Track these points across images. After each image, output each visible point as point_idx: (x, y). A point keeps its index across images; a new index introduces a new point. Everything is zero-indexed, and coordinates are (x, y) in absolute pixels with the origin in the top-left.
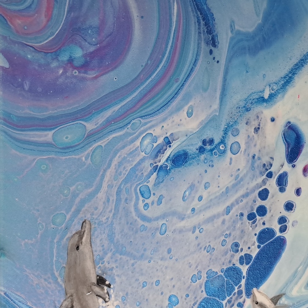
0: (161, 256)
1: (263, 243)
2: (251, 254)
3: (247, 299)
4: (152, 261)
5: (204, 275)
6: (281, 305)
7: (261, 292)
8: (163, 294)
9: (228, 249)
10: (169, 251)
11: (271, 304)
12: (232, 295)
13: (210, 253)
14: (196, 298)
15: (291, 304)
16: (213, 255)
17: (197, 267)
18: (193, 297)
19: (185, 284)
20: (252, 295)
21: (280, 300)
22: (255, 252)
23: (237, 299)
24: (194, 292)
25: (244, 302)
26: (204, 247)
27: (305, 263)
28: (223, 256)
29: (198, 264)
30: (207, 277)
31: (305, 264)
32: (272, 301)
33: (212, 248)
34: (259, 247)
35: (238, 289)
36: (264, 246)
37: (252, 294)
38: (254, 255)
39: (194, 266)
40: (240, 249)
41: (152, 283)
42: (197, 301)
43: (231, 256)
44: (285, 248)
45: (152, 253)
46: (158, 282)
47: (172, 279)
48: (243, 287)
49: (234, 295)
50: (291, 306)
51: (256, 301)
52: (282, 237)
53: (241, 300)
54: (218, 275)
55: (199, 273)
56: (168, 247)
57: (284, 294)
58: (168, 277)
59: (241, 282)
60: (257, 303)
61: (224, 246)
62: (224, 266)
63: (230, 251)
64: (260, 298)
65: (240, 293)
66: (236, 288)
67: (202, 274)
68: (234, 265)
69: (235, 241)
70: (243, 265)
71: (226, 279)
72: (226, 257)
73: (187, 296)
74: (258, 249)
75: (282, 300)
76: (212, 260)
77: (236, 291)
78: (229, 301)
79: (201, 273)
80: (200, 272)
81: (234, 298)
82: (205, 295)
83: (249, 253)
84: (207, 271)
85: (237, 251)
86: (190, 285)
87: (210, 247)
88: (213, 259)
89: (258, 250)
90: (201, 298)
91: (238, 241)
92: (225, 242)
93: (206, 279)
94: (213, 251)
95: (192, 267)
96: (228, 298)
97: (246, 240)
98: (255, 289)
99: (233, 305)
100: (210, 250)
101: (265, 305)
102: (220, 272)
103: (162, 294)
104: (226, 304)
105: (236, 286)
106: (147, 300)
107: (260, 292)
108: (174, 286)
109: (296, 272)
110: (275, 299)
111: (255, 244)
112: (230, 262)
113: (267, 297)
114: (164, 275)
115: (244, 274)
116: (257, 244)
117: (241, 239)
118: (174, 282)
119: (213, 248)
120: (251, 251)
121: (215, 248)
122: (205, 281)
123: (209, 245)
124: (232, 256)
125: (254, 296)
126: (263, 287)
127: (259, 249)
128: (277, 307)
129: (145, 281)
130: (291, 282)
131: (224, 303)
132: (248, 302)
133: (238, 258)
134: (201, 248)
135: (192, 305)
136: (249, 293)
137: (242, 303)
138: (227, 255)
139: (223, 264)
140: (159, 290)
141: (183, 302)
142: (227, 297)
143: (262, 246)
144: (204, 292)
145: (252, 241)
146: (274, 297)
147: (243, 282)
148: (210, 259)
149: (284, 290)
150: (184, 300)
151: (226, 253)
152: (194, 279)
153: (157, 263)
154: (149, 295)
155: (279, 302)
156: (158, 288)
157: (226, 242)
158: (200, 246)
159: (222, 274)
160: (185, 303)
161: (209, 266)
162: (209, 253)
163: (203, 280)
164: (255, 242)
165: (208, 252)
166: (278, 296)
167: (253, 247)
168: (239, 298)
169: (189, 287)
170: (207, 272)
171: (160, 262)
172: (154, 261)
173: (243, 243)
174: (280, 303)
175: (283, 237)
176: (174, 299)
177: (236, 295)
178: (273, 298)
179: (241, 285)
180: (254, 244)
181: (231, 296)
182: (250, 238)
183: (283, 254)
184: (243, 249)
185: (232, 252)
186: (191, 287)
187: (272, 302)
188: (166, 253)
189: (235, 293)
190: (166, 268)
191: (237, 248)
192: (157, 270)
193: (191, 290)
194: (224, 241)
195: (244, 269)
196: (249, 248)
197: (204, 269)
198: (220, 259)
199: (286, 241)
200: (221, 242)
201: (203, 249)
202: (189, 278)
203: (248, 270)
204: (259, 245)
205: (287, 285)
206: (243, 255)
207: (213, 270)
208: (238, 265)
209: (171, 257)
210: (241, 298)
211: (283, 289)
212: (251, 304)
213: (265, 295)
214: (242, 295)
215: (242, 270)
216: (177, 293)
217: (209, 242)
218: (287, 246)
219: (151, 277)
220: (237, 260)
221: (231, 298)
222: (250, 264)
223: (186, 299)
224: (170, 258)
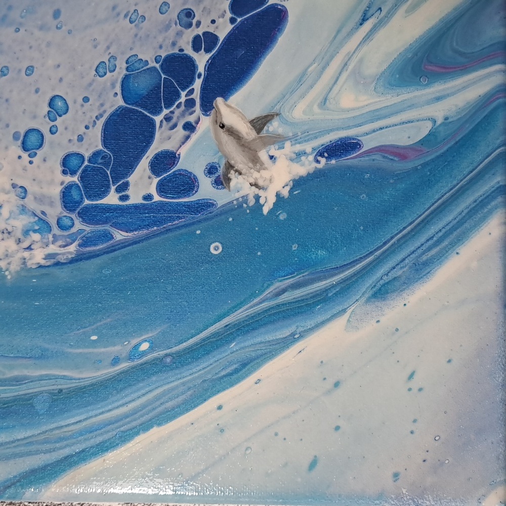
0: (39, 23)
1: (240, 15)
2: (215, 33)
3: (203, 117)
4: (22, 30)
5: (121, 66)
6: (270, 135)
7: (233, 105)
8: (39, 93)
9: (170, 20)
10: (57, 14)
11: (250, 130)
12: (175, 106)
13: (135, 26)
14: (102, 105)
15: (291, 134)
16: (142, 28)
17: (108, 48)
18: (98, 104)
19: (83, 77)
20: (214, 110)
21: (268, 124)
22: (223, 30)
23: (183, 115)
24: (101, 94)
25: (197, 122)
26: (125, 12)
27: (323, 58)
28: (160, 32)
29: (111, 43)
30: (127, 69)
31: (322, 60)
32: (253, 126)
33: (139, 16)
34: (232, 21)
35: (186, 96)
36: (244, 21)
37: (214, 108)
38: (222, 35)
39: (102, 47)
40: (194, 22)
41: (20, 71)
42: (105, 111)
43: (177, 34)
44: (285, 27)
45: (23, 14)
46: (30, 70)
47: (59, 66)
48: (197, 93)
49: (178, 106)
50: (290, 139)
51: (221, 123)
52: (279, 7)
53: (191, 119)
54: (148, 67)
55: (112, 60)
56: (55, 8)
57: (277, 115)
58: (50, 62)
59: (193, 85)
60: (223, 126)
61: (164, 15)
62: (162, 50)
63: (176, 24)
64: (229, 118)
65: (190, 103)
66: (183, 94)
67: (117, 63)
68: (181, 50)
69: (186, 7)
70: (200, 52)
71: (163, 76)
72: (167, 34)
73: (86, 100)
74: (230, 24)
75: (272, 125)
76: (139, 36)
77: (183, 99)
78: (168, 119)
79: (115, 61)
80: (114, 58)
81: (178, 112)
82: (120, 102)
83: (212, 31)
84: (128, 57)
85: (190, 25)
86: (93, 81)
87: (136, 14)
88: (141, 37)
89: (230, 27)
90: (112, 106)
91: (192, 8)
92: (166, 7)
93: (125, 72)
94: (142, 22)
95: (99, 47)
96: (166, 112)
97: (209, 7)
98: (219, 101)
99: (175, 126)
100: (135, 18)
101: (237, 131)
102: (153, 62)
103: (37, 91)
104: (161, 122)
105: (183, 89)
106: (7, 100)
107: (229, 106)
108: (61, 80)
109: (304, 73)
110: (260, 122)
111: (226, 15)
112: (174, 44)
113: (243, 117)
114: (43, 58)
115: (201, 68)
116: (229, 15)
117: (198, 4)
118: (61, 72)
119: (143, 17)
120: (217, 28)
121: (146, 16)
122: (122, 76)
123: (135, 11)
124: (179, 34)
125: (218, 113)
126: (237, 97)
127: (233, 26)
128: (261, 137)
129: (6, 65)
130: (292, 92)
131: (158, 119)
132: (206, 123)
133: (191, 40)
134: (118, 14)
135: (94, 118)
136: (207, 106)
137: (194, 124)
138: (170, 31)
139: (161, 47)
140: (31, 84)
141: (77, 111)
142: (165, 110)
143: (239, 20)
144: (120, 96)
145: (220, 9)
146: (258, 118)
147: (198, 84)
148: (136, 35)
149: (278, 107)
150: (79, 107)
151: (168, 27)
152: (101, 71)
153: (32, 34)
154: (11, 91)
155: (266, 128)
156: (30, 79)
157: (169, 8)
158: (117, 10)
159: (158, 66)
160: (80, 113)
161: (131, 49)
162: (134, 24)
163: (119, 73)
164: (225, 11)
165: (131, 22)
166: (266, 117)
167: (221, 20)
168: (187, 113)
169: (90, 85)
170: (128, 59)
171: (37, 33)
172: (26, 30)
173: (203, 11)
174: (268, 131)
175: (283, 6)
176: (59, 104)
177: (183, 107)
178: (254, 120)
179: (193, 89)
180: (223, 16)
181: (172, 109)
182: (216, 3)
183: (280, 39)
184: (202, 23)
185: (179, 27)
186: (94, 84)
187: (253, 128)
188: (49, 18)
189: (181, 103)
190: (49, 44)
191: (190, 20)
192: (31, 47)
193: (93, 90)
194: (165, 5)
195: (202, 60)
196: (213, 22)
197: (123, 53)
198: (155, 38)
199: (288, 15)
200: (159, 7)
201: (122, 15)
202: (91, 68)
203: (208, 61)
204: (234, 18)
205: (283, 97)
206: (201, 34)
207: (140, 57)
208: (189, 51)
209: (59, 26)
210: (191, 114)
211: (276, 105)
212: (211, 128)
213: (240, 112)
214: (193, 109)
215: (197, 63)
216: (67, 94)
217: (136, 5)
218: (288, 24)
219: (18, 59)
220: (188, 43)
221: (172, 112)
222: (213, 52)
223: (82, 106)
224: (57, 28)
